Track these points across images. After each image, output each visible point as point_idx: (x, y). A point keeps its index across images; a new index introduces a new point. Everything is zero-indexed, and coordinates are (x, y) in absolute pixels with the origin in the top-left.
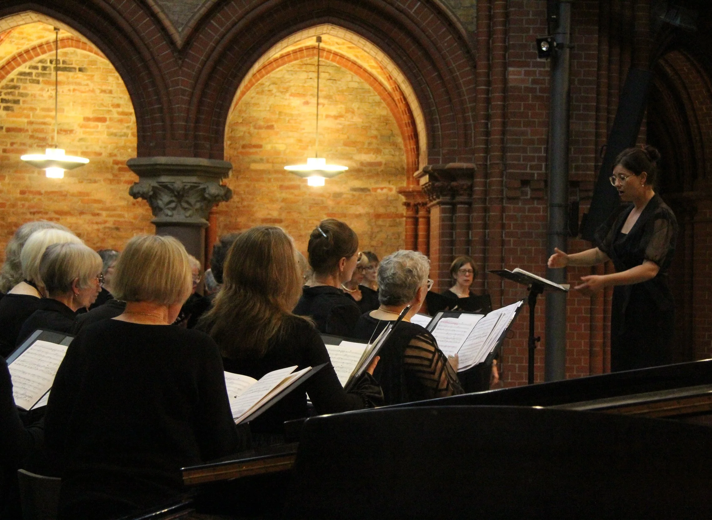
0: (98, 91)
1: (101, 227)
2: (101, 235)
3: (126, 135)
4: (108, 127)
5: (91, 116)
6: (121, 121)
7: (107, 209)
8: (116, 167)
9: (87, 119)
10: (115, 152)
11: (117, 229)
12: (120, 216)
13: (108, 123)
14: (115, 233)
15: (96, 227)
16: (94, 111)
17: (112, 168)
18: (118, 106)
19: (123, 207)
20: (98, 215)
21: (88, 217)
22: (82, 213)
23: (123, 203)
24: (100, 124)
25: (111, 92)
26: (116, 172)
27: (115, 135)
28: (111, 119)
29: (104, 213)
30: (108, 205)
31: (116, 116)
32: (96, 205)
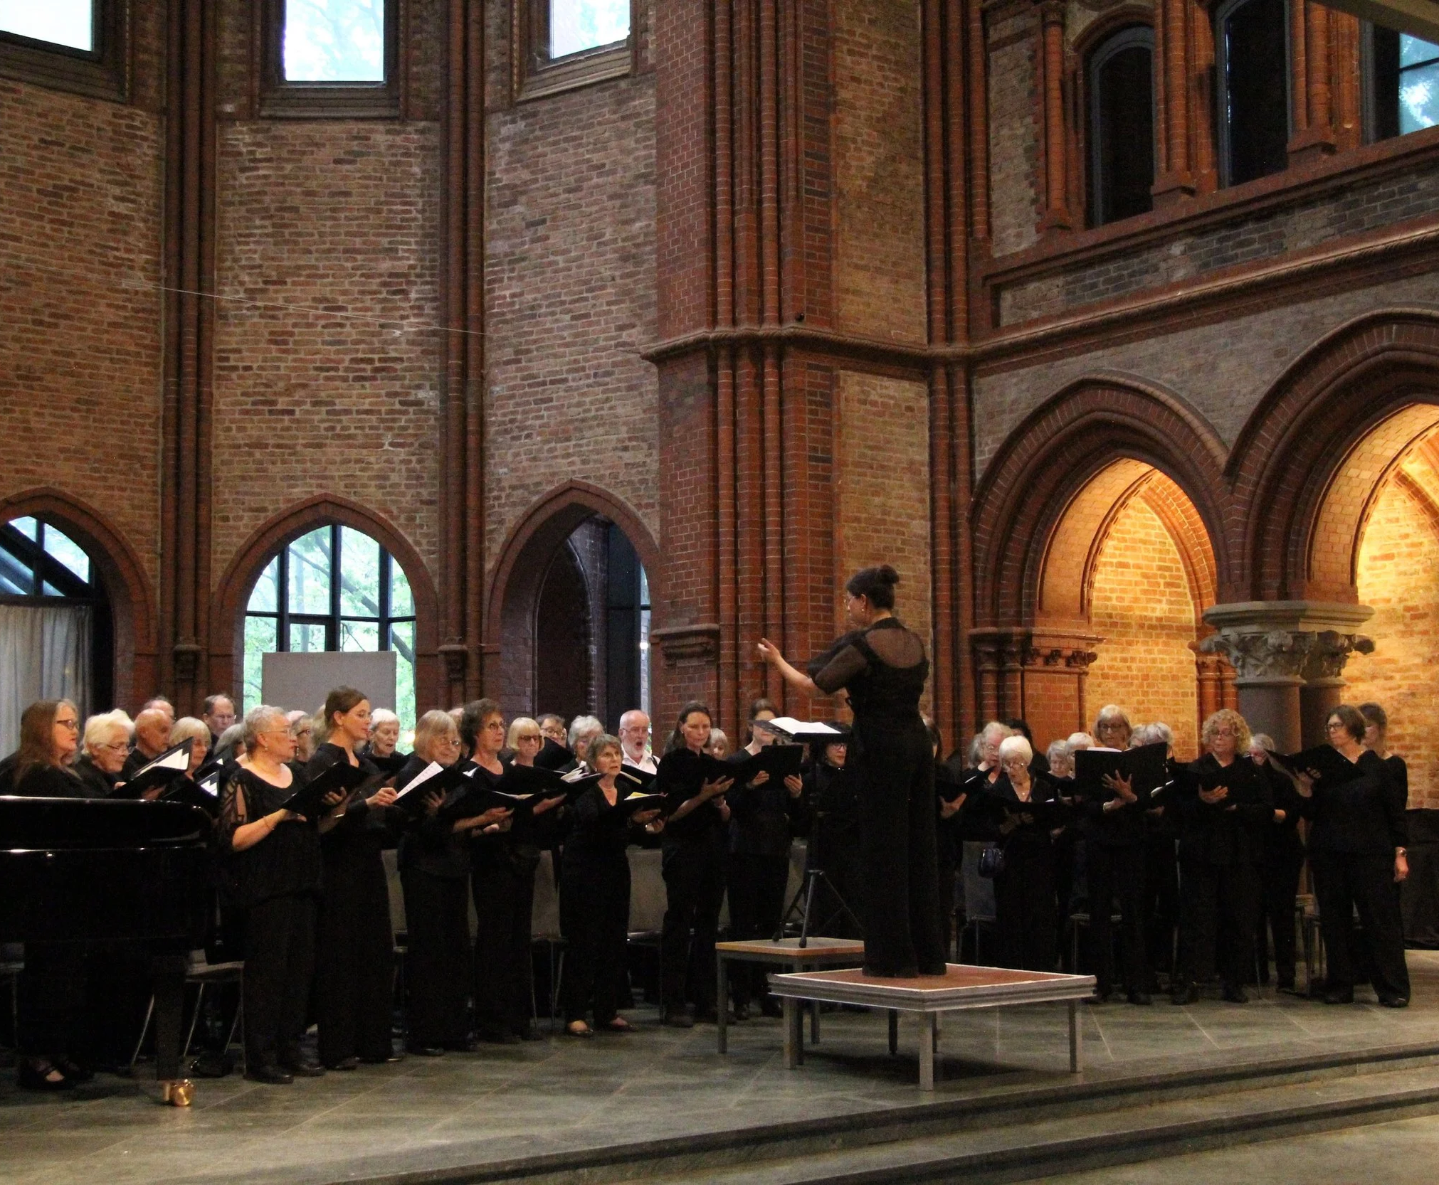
0: (1383, 522)
1: (1395, 693)
2: (1395, 704)
3: (1416, 572)
4: (1397, 565)
5: (1377, 553)
6: (1410, 555)
7: (1400, 670)
8: (1408, 614)
9: (1374, 558)
10: (1406, 596)
11: (1413, 694)
12: (1417, 677)
13: (1396, 560)
14: (1410, 700)
15: (1389, 694)
16: (1381, 548)
17: (1403, 616)
18: (1406, 536)
19: (1417, 665)
20: (1391, 678)
21: (1380, 682)
22: (1374, 677)
23: (1418, 661)
24: (1387, 563)
25: (1397, 520)
26: (1407, 620)
27: (1405, 574)
28: (1399, 554)
29: (1397, 676)
30: (1401, 664)
31: (1405, 550)
32: (1387, 666)
